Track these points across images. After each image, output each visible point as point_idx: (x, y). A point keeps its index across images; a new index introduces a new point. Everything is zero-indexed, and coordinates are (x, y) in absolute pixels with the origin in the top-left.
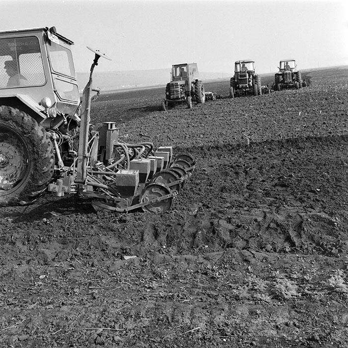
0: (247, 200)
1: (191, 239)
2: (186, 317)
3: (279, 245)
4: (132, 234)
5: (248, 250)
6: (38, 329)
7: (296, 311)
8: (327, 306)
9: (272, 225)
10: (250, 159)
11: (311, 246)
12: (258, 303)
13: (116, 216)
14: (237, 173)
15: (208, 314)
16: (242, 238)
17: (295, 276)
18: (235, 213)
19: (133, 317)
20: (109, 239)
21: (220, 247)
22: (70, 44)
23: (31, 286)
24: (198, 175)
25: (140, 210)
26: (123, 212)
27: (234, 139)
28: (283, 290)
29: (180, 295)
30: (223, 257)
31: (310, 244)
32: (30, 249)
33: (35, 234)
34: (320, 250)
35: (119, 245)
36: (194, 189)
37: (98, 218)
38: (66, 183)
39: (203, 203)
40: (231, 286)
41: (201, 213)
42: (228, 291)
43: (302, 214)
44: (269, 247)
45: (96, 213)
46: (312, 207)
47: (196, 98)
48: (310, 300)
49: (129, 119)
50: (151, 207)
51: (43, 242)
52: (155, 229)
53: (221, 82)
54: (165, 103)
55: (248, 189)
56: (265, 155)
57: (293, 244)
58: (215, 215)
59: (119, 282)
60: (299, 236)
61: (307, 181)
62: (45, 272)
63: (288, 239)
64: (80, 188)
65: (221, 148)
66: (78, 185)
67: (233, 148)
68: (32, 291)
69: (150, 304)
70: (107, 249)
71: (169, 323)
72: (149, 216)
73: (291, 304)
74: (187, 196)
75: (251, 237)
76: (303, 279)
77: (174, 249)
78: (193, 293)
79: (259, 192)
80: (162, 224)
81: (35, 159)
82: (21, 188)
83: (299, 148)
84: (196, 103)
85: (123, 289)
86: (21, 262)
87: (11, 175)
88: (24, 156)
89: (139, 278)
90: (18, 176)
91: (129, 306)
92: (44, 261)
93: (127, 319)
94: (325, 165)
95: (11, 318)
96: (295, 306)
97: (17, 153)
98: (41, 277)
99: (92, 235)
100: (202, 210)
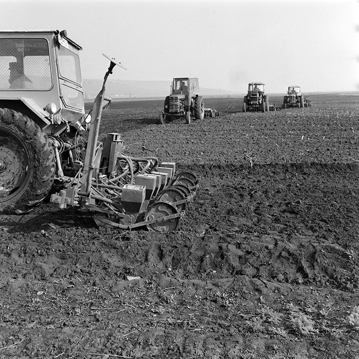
0: (256, 225)
1: (199, 263)
2: (199, 348)
3: (291, 275)
4: (136, 253)
5: (259, 279)
6: (38, 350)
7: (315, 349)
8: (348, 346)
9: (284, 253)
10: (254, 181)
11: (325, 278)
12: (274, 337)
13: (119, 233)
14: (241, 196)
15: (222, 346)
16: (252, 266)
17: (310, 310)
18: (245, 238)
19: (142, 344)
20: (111, 257)
21: (229, 274)
22: (78, 49)
23: (28, 302)
24: (201, 194)
25: (145, 228)
26: (126, 229)
27: (236, 159)
28: (300, 325)
29: (190, 323)
30: (233, 284)
31: (323, 276)
32: (26, 263)
33: (33, 247)
34: (334, 284)
35: (121, 264)
36: (200, 209)
37: (100, 234)
38: (70, 194)
39: (209, 225)
40: (242, 317)
41: (209, 235)
42: (240, 322)
43: (315, 244)
44: (281, 277)
45: (98, 228)
46: (325, 238)
47: (195, 113)
48: (329, 337)
49: (125, 131)
50: (156, 226)
51: (41, 255)
52: (160, 249)
53: (218, 99)
54: (163, 116)
55: (255, 213)
56: (269, 178)
57: (305, 276)
58: (223, 238)
59: (122, 304)
60: (312, 267)
61: (317, 209)
62: (43, 288)
63: (301, 269)
64: (83, 200)
65: (223, 168)
66: (81, 197)
67: (236, 169)
68: (29, 308)
69: (159, 331)
70: (109, 267)
71: (180, 353)
72: (154, 235)
73: (309, 341)
74: (192, 216)
75: (261, 265)
76: (319, 314)
77: (179, 273)
78: (203, 322)
79: (268, 217)
80: (168, 245)
81: (35, 167)
82: (18, 196)
83: (305, 174)
84: (195, 118)
85: (127, 312)
86: (16, 275)
87: (8, 182)
88: (23, 163)
89: (144, 301)
90: (16, 183)
91: (136, 332)
92: (41, 276)
93: (134, 345)
94: (332, 193)
95: (9, 336)
96: (314, 343)
97: (16, 159)
98: (39, 293)
99: (93, 252)
100: (210, 232)
